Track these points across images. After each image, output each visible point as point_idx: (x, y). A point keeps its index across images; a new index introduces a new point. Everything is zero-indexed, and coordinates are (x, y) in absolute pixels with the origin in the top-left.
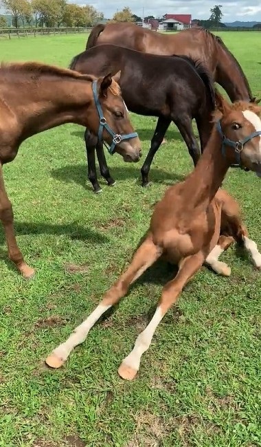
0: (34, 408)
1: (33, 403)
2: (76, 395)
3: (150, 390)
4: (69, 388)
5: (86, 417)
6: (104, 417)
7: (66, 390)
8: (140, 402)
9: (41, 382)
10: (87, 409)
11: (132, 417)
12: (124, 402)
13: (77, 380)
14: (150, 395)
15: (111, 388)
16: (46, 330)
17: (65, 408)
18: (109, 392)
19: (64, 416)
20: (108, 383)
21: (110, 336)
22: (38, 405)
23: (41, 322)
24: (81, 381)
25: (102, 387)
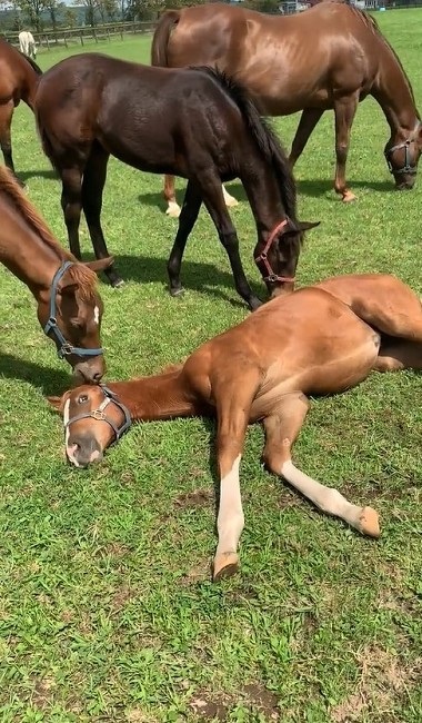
0: (187, 638)
1: (186, 631)
2: (255, 619)
3: (376, 611)
4: (242, 606)
5: (274, 654)
6: (304, 654)
7: (236, 609)
8: (363, 631)
9: (195, 597)
10: (274, 642)
11: (352, 655)
12: (334, 630)
13: (253, 594)
14: (377, 620)
15: (310, 607)
16: (192, 511)
17: (238, 638)
18: (309, 615)
19: (238, 651)
20: (304, 599)
21: (298, 522)
22: (193, 635)
23: (182, 498)
24: (260, 596)
25: (294, 604)
